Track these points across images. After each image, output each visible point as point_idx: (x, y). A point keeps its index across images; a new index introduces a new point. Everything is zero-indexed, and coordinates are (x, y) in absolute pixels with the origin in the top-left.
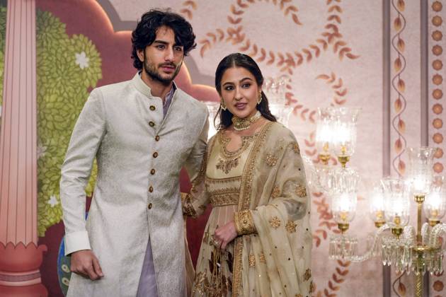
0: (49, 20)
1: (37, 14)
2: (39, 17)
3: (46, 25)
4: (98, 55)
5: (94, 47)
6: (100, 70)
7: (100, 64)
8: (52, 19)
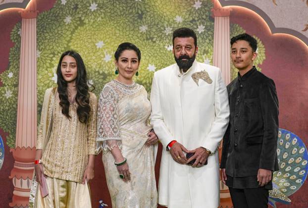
0: (237, 28)
1: (230, 25)
2: (231, 27)
3: (235, 31)
4: (263, 46)
5: (261, 42)
6: (264, 55)
7: (264, 52)
8: (238, 28)
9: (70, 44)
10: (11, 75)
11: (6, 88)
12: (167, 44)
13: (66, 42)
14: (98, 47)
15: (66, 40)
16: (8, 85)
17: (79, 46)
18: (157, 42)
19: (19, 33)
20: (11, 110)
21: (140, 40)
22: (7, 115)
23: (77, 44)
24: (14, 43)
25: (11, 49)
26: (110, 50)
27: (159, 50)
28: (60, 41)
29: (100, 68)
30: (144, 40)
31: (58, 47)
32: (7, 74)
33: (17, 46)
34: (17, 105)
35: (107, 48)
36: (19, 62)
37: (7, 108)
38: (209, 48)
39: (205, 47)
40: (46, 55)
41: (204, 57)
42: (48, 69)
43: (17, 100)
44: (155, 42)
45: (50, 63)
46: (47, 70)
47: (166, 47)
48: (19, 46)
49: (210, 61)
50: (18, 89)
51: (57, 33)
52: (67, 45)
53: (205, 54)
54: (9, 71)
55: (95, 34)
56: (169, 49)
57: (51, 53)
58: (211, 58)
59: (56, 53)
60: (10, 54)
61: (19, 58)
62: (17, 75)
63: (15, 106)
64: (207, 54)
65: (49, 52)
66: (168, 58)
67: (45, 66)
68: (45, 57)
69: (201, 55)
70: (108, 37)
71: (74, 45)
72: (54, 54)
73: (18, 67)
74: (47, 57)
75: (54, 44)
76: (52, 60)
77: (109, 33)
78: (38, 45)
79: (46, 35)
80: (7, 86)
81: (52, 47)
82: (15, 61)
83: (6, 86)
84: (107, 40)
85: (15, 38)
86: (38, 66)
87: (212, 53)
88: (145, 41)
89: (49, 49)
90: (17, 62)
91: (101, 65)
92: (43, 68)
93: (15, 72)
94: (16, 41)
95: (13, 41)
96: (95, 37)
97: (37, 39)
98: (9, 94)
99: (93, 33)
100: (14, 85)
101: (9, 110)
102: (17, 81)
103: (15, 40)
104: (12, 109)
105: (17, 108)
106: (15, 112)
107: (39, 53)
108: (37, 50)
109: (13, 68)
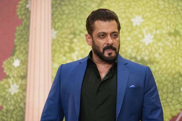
10: (17, 63)
11: (10, 81)
14: (134, 24)
16: (13, 76)
19: (28, 6)
20: (16, 111)
22: (12, 117)
24: (22, 20)
25: (17, 28)
26: (151, 28)
29: (137, 52)
31: (80, 25)
32: (12, 61)
33: (25, 23)
34: (25, 104)
35: (147, 25)
36: (28, 46)
37: (12, 108)
40: (64, 36)
42: (67, 55)
43: (25, 97)
46: (65, 55)
48: (27, 24)
50: (26, 82)
51: (80, 5)
54: (14, 58)
55: (130, 6)
57: (71, 33)
59: (77, 32)
60: (16, 34)
61: (28, 40)
62: (25, 63)
63: (22, 105)
65: (68, 31)
67: (62, 50)
68: (62, 38)
70: (148, 10)
72: (74, 34)
73: (27, 53)
74: (66, 38)
75: (75, 21)
76: (71, 42)
77: (149, 5)
78: (54, 23)
79: (64, 8)
80: (12, 78)
81: (72, 24)
82: (22, 44)
83: (10, 78)
84: (147, 14)
85: (23, 12)
86: (54, 51)
89: (68, 28)
90: (25, 45)
91: (138, 49)
92: (60, 53)
93: (23, 59)
94: (24, 17)
95: (20, 17)
96: (131, 10)
97: (52, 15)
98: (14, 89)
99: (128, 4)
100: (21, 76)
101: (14, 110)
102: (25, 71)
103: (22, 15)
104: (19, 109)
105: (25, 108)
106: (22, 113)
107: (55, 32)
108: (52, 28)
109: (19, 54)
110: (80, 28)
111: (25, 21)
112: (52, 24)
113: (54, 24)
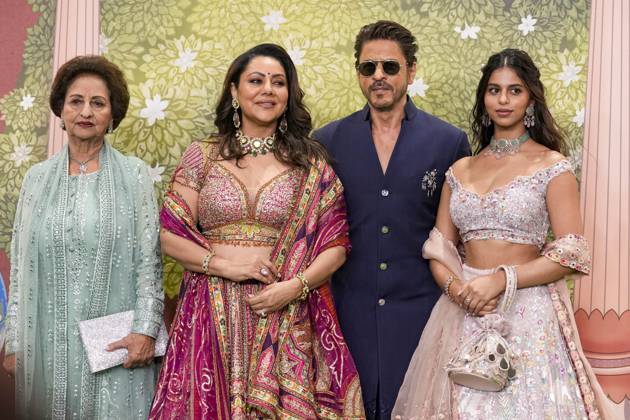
9: (190, 19)
11: (13, 138)
12: (459, 22)
13: (181, 14)
14: (267, 28)
15: (180, 8)
16: (20, 128)
17: (215, 23)
18: (433, 15)
21: (386, 8)
23: (210, 18)
24: (39, 14)
25: (29, 30)
26: (301, 36)
27: (436, 36)
28: (163, 10)
30: (396, 8)
31: (157, 27)
32: (18, 98)
33: (46, 21)
35: (291, 29)
36: (51, 67)
38: (577, 33)
39: (566, 31)
40: (124, 48)
41: (562, 57)
42: (131, 87)
44: (425, 15)
45: (133, 70)
47: (457, 29)
48: (51, 22)
49: (580, 68)
50: (47, 140)
52: (183, 20)
53: (566, 51)
54: (22, 91)
56: (464, 35)
57: (139, 44)
58: (582, 62)
59: (152, 42)
60: (27, 43)
61: (52, 56)
62: (43, 101)
64: (571, 50)
65: (134, 39)
66: (462, 59)
68: (121, 53)
69: (555, 52)
71: (202, 22)
72: (146, 45)
73: (49, 81)
74: (129, 52)
75: (147, 18)
76: (140, 62)
78: (103, 19)
80: (18, 132)
81: (141, 25)
82: (39, 63)
83: (14, 132)
84: (294, 8)
87: (585, 47)
88: (400, 12)
89: (133, 32)
90: (46, 67)
93: (41, 94)
94: (43, 8)
95: (35, 8)
97: (101, 4)
98: (21, 154)
100: (36, 129)
102: (44, 118)
103: (40, 5)
107: (107, 41)
108: (100, 33)
109: (33, 83)
110: (157, 33)
111: (45, 15)
112: (100, 24)
113: (104, 23)
